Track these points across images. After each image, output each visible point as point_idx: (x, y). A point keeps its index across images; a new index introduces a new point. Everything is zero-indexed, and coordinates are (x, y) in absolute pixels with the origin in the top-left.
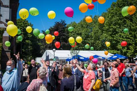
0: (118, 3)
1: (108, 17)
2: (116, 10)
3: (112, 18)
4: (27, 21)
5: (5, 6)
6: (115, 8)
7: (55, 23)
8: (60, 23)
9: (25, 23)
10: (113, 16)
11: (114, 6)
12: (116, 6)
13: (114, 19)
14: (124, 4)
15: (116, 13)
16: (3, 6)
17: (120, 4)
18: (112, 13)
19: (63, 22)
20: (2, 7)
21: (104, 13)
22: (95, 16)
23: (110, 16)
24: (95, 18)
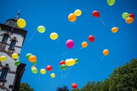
1: (112, 84)
2: (119, 77)
3: (116, 85)
4: (29, 86)
5: (12, 72)
6: (117, 75)
7: (58, 88)
8: (62, 89)
9: (27, 88)
10: (117, 82)
11: (116, 72)
12: (118, 72)
13: (118, 86)
15: (119, 80)
16: (10, 72)
18: (115, 80)
19: (66, 88)
21: (107, 79)
22: (98, 82)
23: (114, 82)
24: (98, 84)
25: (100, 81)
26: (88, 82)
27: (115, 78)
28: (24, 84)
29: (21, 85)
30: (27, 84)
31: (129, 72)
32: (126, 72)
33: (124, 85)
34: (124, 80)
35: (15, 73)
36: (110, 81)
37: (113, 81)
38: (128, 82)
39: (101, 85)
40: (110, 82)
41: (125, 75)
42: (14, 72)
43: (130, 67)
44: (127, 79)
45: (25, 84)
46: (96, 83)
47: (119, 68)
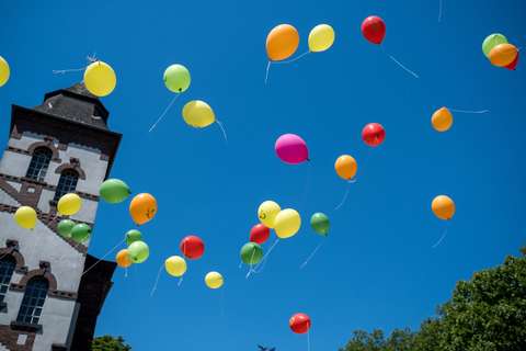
0: (479, 286)
1: (449, 340)
2: (478, 312)
3: (467, 345)
4: (127, 349)
5: (63, 293)
6: (471, 304)
10: (469, 336)
11: (466, 295)
12: (472, 295)
14: (504, 288)
15: (479, 324)
16: (56, 292)
17: (489, 291)
18: (461, 324)
20: (50, 296)
21: (429, 322)
22: (395, 335)
23: (458, 335)
24: (393, 342)
25: (401, 329)
26: (356, 333)
27: (461, 317)
28: (107, 339)
29: (97, 343)
30: (120, 340)
31: (517, 296)
32: (505, 294)
33: (497, 346)
34: (497, 328)
35: (75, 297)
36: (442, 331)
37: (453, 331)
38: (514, 333)
39: (408, 346)
40: (444, 335)
41: (503, 307)
42: (70, 295)
43: (522, 275)
44: (513, 320)
45: (111, 339)
46: (388, 336)
47: (477, 278)
